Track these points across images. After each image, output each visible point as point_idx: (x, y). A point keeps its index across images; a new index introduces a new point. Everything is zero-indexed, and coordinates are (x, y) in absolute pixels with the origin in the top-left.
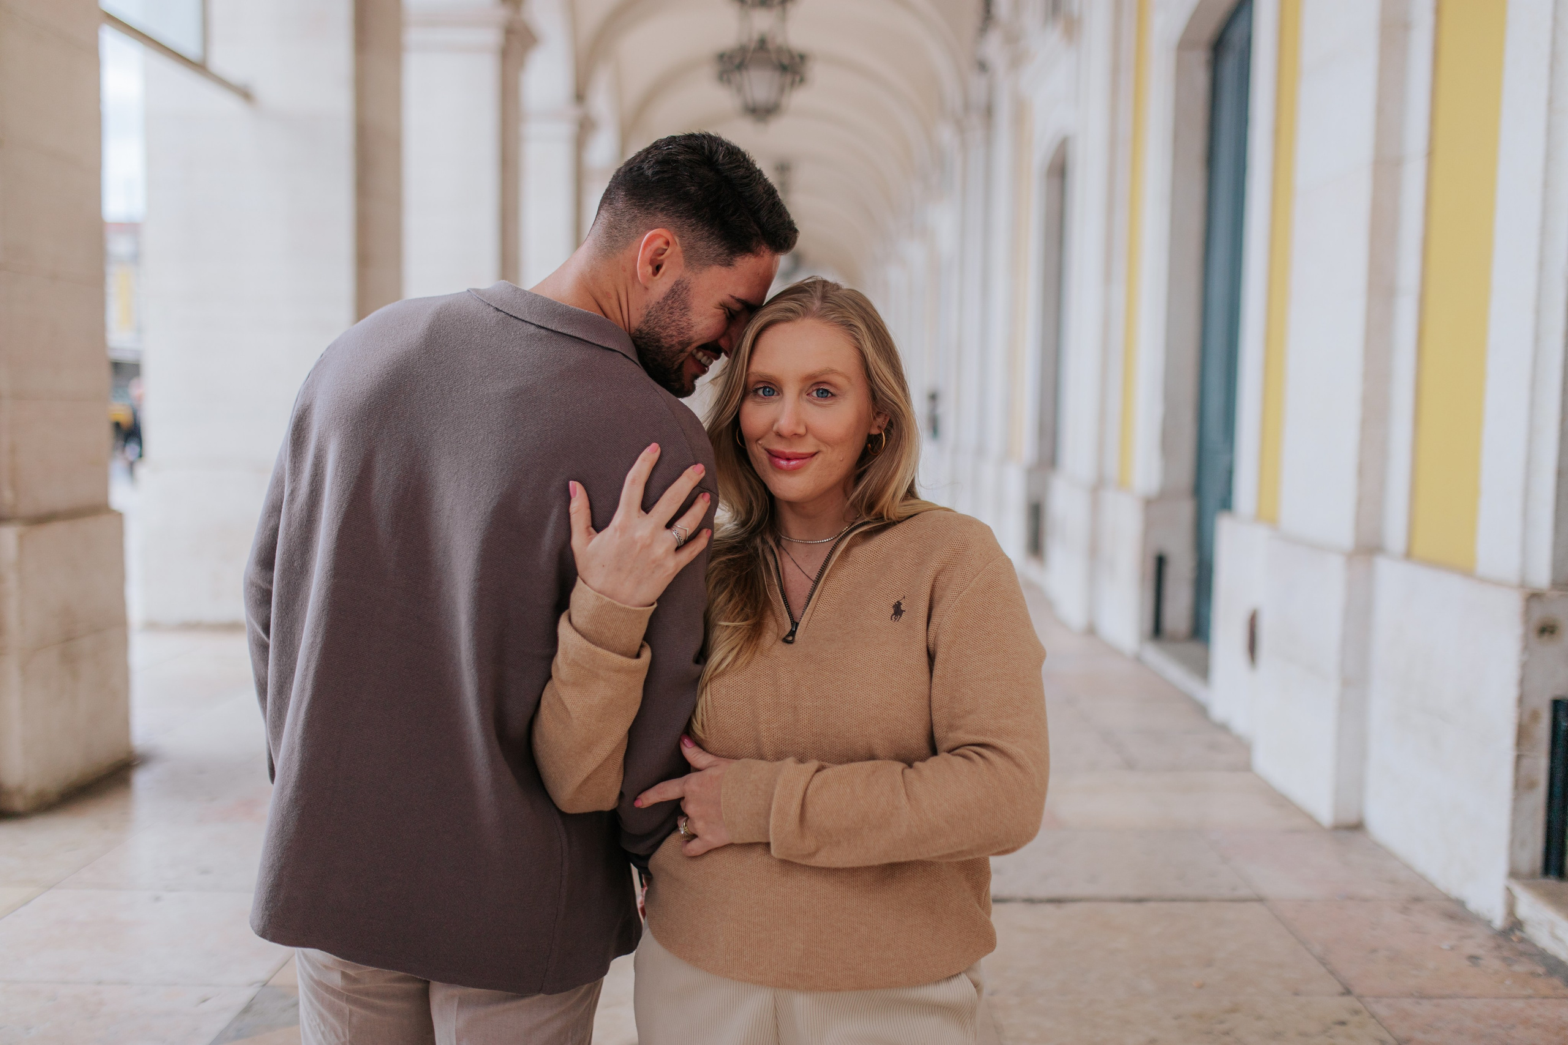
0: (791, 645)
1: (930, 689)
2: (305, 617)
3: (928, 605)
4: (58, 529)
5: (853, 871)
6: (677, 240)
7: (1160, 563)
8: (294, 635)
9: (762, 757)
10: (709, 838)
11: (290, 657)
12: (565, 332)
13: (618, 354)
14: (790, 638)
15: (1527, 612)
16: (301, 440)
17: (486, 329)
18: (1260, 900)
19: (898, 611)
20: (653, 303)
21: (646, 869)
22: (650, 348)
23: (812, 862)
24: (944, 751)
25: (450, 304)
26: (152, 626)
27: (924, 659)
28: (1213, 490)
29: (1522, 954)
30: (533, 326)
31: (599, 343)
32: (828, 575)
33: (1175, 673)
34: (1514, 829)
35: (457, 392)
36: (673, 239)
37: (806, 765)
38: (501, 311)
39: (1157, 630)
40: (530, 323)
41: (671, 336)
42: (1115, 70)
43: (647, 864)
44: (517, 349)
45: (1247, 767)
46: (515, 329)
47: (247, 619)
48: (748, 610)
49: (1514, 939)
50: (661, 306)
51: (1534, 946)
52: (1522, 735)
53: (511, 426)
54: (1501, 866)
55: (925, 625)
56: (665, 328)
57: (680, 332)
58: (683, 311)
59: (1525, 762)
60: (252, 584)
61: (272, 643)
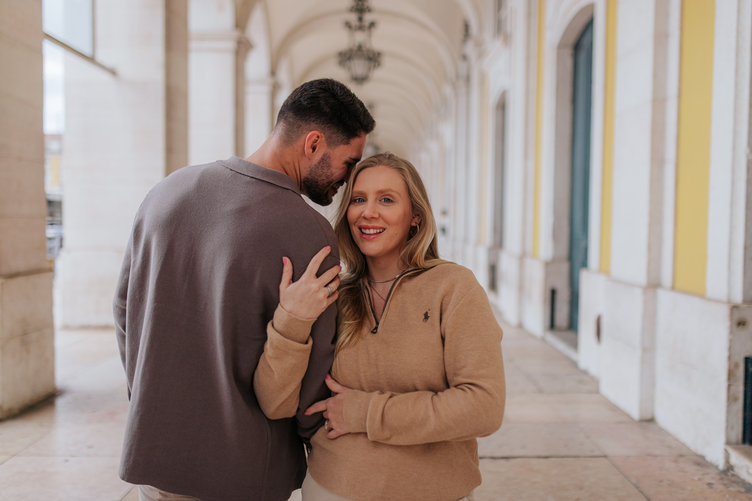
0: (376, 334)
1: (444, 355)
2: (143, 322)
3: (439, 313)
4: (20, 280)
5: (410, 447)
6: (323, 135)
7: (553, 293)
8: (138, 331)
9: (363, 390)
10: (338, 430)
11: (136, 342)
12: (264, 180)
13: (290, 191)
14: (375, 331)
15: (731, 315)
16: (138, 236)
17: (226, 180)
18: (605, 456)
19: (426, 317)
20: (313, 165)
21: (310, 444)
22: (313, 186)
23: (389, 442)
24: (453, 386)
25: (208, 168)
26: (66, 327)
27: (440, 340)
28: (578, 258)
29: (734, 482)
30: (249, 177)
31: (281, 186)
32: (392, 298)
33: (561, 346)
34: (728, 421)
35: (213, 211)
36: (321, 134)
37: (384, 395)
38: (233, 170)
39: (552, 326)
40: (247, 176)
41: (323, 180)
42: (528, 59)
43: (310, 442)
44: (241, 189)
45: (597, 391)
46: (240, 179)
47: (115, 323)
48: (356, 315)
49: (729, 474)
50: (317, 166)
51: (739, 478)
52: (731, 375)
53: (238, 226)
54: (722, 439)
55: (439, 323)
56: (320, 176)
57: (327, 177)
58: (328, 168)
59: (732, 388)
60: (117, 306)
61: (127, 334)
